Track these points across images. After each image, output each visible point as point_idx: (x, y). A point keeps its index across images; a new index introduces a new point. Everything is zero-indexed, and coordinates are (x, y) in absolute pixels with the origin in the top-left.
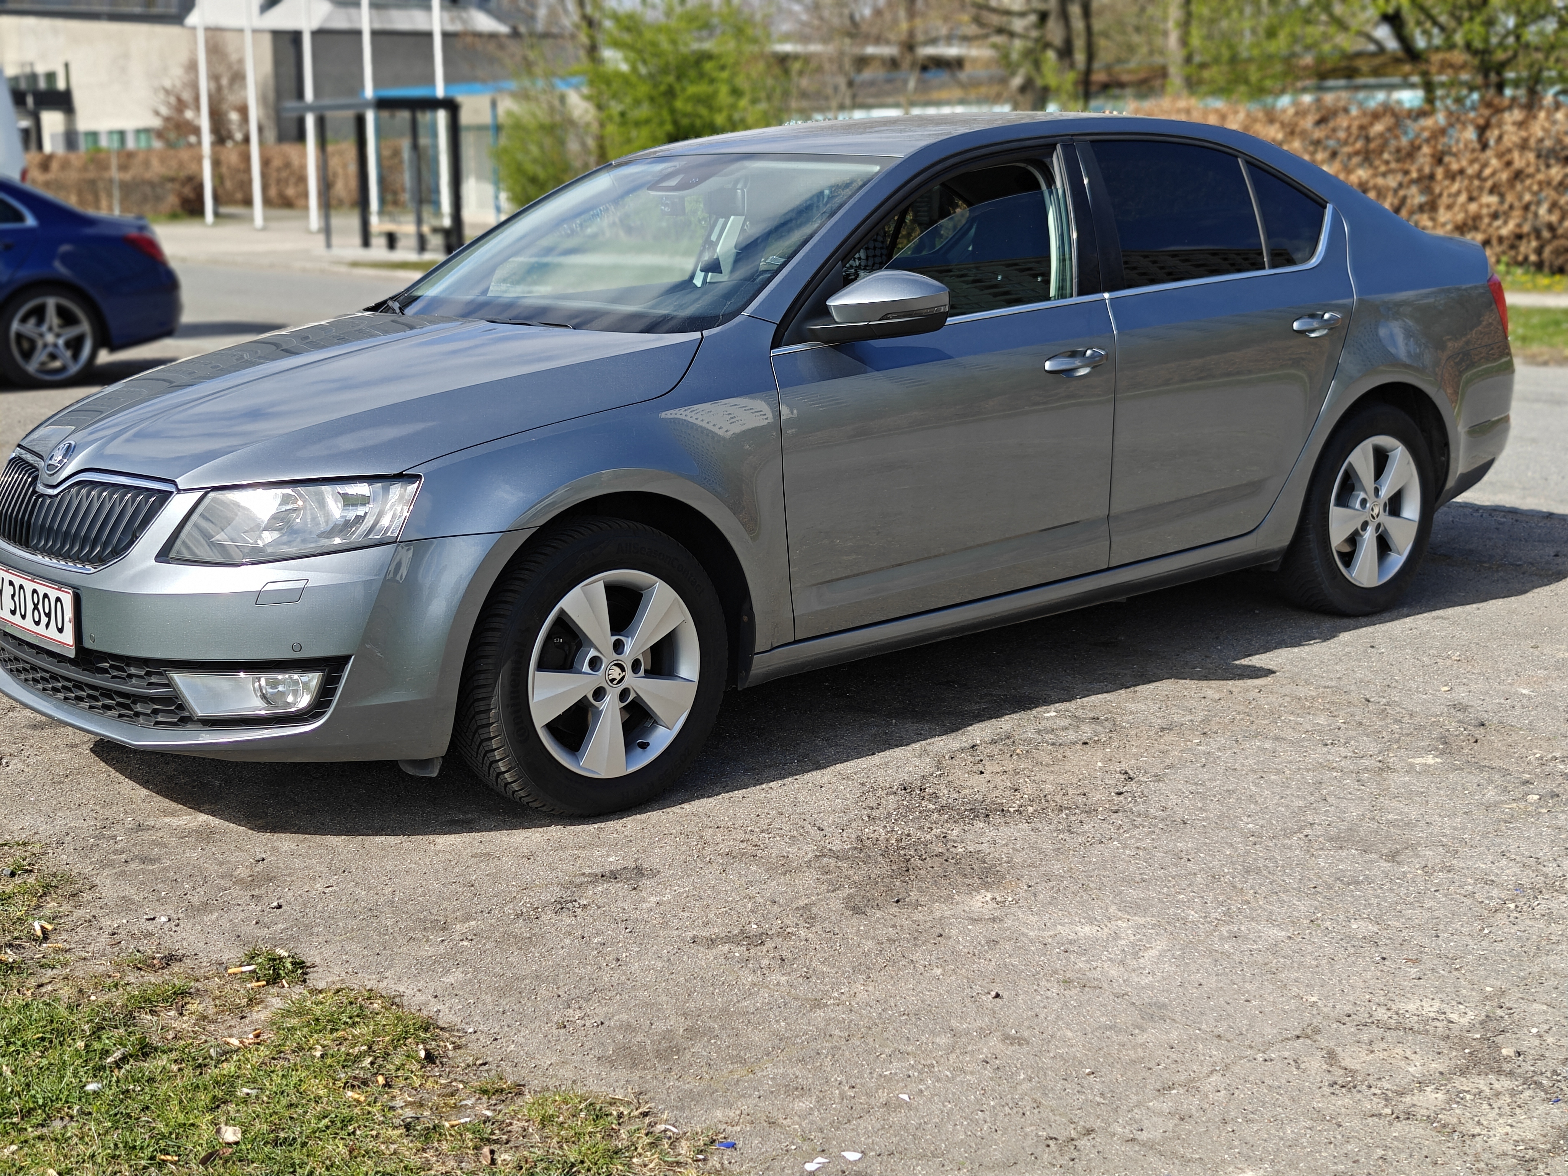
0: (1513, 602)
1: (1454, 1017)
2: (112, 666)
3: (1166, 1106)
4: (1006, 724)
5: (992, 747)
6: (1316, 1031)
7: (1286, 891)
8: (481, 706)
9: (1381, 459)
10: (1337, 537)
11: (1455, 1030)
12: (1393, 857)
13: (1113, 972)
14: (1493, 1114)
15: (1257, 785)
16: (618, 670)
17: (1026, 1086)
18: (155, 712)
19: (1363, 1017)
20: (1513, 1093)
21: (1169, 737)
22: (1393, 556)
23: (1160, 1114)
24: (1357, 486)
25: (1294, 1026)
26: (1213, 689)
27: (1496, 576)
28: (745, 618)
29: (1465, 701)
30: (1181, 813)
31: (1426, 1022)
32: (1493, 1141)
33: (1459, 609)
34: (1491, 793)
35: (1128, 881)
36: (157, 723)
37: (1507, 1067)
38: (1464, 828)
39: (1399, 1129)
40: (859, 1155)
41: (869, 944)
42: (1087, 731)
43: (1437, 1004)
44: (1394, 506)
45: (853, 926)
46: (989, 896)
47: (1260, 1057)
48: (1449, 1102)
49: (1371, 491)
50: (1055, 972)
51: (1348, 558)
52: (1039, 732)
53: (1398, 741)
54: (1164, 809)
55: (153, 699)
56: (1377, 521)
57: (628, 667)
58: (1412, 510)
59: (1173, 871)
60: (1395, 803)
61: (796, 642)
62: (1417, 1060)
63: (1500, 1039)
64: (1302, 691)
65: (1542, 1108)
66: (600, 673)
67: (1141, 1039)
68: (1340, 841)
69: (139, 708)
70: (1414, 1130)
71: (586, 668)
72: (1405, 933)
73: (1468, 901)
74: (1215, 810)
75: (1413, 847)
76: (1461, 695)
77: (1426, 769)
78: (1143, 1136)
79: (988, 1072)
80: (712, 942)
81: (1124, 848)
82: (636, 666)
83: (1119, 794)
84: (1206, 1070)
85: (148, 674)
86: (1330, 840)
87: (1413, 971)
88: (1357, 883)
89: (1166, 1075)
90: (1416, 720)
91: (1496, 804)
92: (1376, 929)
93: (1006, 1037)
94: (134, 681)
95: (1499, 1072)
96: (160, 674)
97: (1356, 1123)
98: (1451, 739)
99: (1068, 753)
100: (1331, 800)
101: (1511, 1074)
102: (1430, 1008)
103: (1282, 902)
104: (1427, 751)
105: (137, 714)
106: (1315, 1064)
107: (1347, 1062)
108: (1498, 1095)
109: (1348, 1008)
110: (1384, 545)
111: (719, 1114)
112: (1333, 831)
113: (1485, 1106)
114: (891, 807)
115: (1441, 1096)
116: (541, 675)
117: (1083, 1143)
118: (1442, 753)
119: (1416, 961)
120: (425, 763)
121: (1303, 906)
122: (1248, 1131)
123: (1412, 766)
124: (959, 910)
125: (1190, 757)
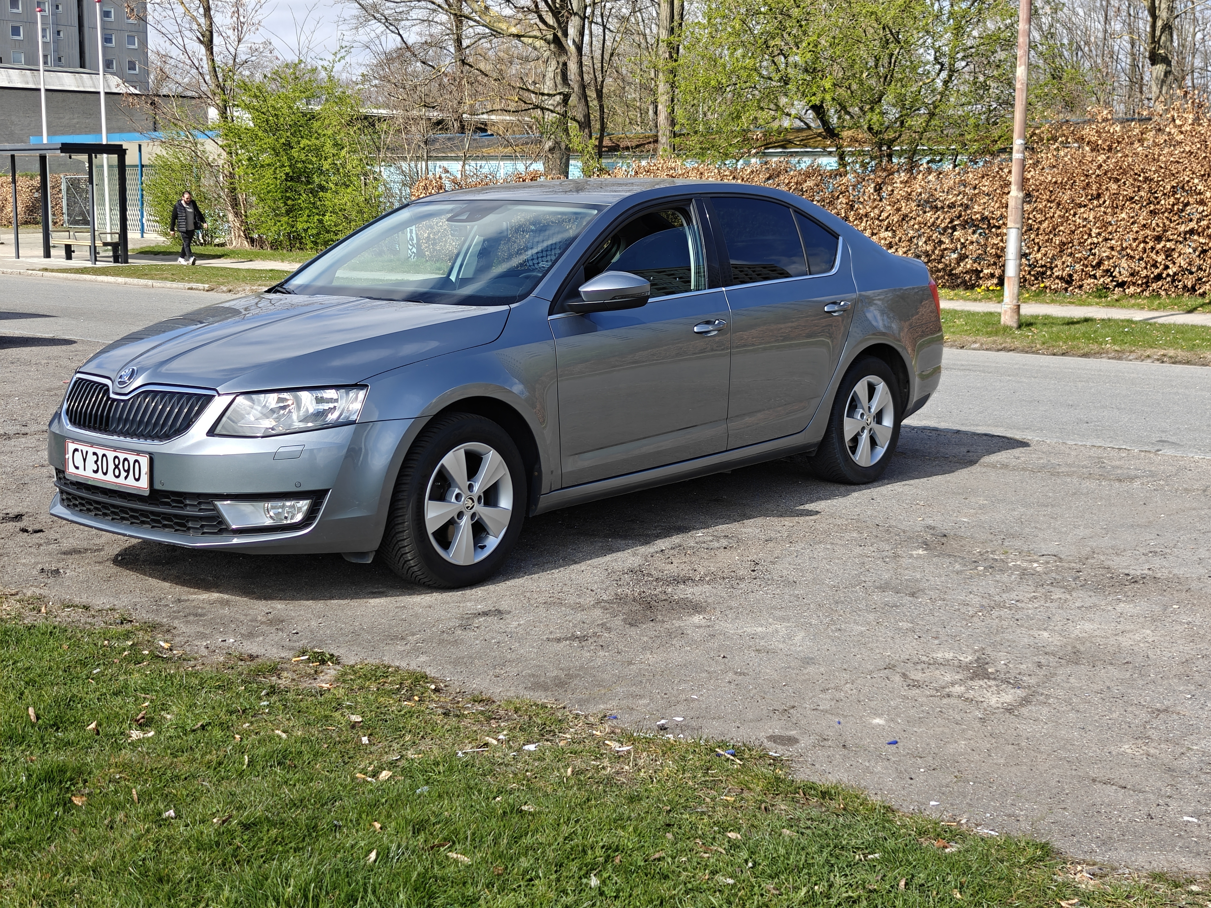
0: (948, 477)
1: (962, 659)
2: (173, 501)
3: (828, 697)
4: (676, 539)
5: (673, 551)
6: (895, 666)
7: (860, 611)
8: (400, 520)
9: (872, 389)
10: (848, 436)
11: (963, 664)
12: (913, 595)
13: (781, 646)
14: (989, 694)
15: (829, 565)
16: (471, 501)
17: (754, 691)
18: (202, 526)
19: (916, 659)
20: (997, 686)
21: (771, 544)
22: (878, 448)
23: (826, 699)
24: (859, 406)
25: (882, 665)
26: (788, 521)
27: (934, 464)
28: (536, 473)
29: (933, 525)
30: (791, 578)
31: (948, 661)
32: (991, 703)
33: (917, 480)
34: (957, 567)
35: (774, 608)
36: (203, 533)
37: (993, 677)
38: (947, 582)
39: (945, 701)
40: (682, 719)
41: (645, 639)
42: (724, 542)
43: (952, 654)
44: (879, 417)
45: (633, 632)
46: (701, 617)
47: (869, 677)
48: (967, 689)
49: (867, 409)
50: (751, 647)
51: (854, 449)
52: (697, 543)
53: (900, 544)
54: (782, 577)
55: (201, 518)
56: (870, 427)
57: (476, 500)
58: (888, 421)
59: (797, 603)
60: (906, 572)
61: (562, 489)
62: (948, 675)
63: (986, 666)
64: (839, 522)
65: (1012, 691)
66: (461, 503)
67: (805, 672)
68: (883, 588)
69: (190, 524)
70: (953, 701)
71: (453, 499)
72: (927, 627)
73: (957, 613)
74: (809, 576)
75: (923, 590)
76: (930, 522)
77: (919, 557)
78: (821, 708)
79: (733, 686)
80: (559, 640)
81: (767, 594)
82: (479, 498)
83: (754, 571)
84: (843, 683)
85: (200, 503)
86: (877, 588)
87: (936, 642)
88: (897, 606)
89: (823, 685)
90: (908, 534)
91: (961, 571)
92: (912, 625)
93: (736, 673)
94: (188, 508)
95: (989, 679)
96: (208, 503)
97: (924, 699)
98: (929, 543)
99: (717, 553)
100: (872, 570)
101: (995, 679)
102: (949, 655)
103: (859, 616)
104: (918, 548)
105: (189, 529)
106: (897, 678)
107: (913, 677)
108: (990, 687)
109: (907, 657)
110: (873, 443)
111: (602, 707)
112: (877, 584)
113: (985, 691)
114: (628, 580)
115: (962, 688)
116: (432, 503)
117: (791, 711)
118: (926, 549)
119: (936, 638)
120: (363, 555)
121: (871, 617)
122: (873, 704)
123: (912, 555)
124: (688, 623)
125: (787, 553)
